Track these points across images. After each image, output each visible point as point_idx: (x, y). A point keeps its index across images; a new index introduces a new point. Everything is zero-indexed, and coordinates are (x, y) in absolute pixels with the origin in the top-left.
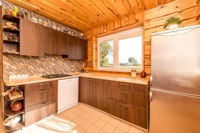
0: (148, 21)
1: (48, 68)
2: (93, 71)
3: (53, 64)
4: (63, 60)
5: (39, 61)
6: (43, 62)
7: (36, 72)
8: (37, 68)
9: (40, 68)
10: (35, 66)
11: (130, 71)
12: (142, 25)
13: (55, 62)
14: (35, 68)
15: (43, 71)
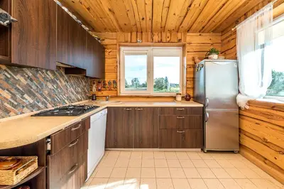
0: (190, 43)
1: (41, 94)
2: (117, 96)
3: (50, 86)
4: (66, 77)
5: (22, 80)
6: (31, 80)
7: (15, 107)
8: (18, 96)
9: (26, 96)
10: (14, 91)
11: (174, 94)
12: (184, 46)
13: (53, 82)
14: (13, 96)
15: (31, 101)
